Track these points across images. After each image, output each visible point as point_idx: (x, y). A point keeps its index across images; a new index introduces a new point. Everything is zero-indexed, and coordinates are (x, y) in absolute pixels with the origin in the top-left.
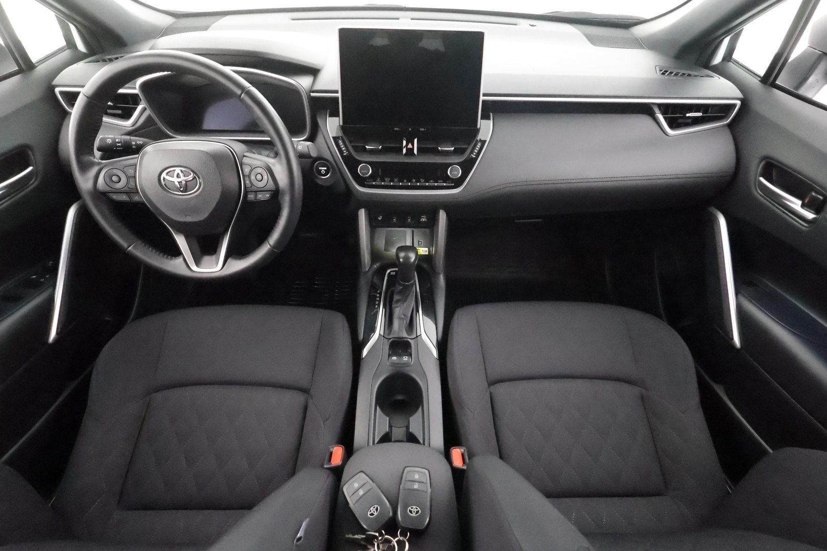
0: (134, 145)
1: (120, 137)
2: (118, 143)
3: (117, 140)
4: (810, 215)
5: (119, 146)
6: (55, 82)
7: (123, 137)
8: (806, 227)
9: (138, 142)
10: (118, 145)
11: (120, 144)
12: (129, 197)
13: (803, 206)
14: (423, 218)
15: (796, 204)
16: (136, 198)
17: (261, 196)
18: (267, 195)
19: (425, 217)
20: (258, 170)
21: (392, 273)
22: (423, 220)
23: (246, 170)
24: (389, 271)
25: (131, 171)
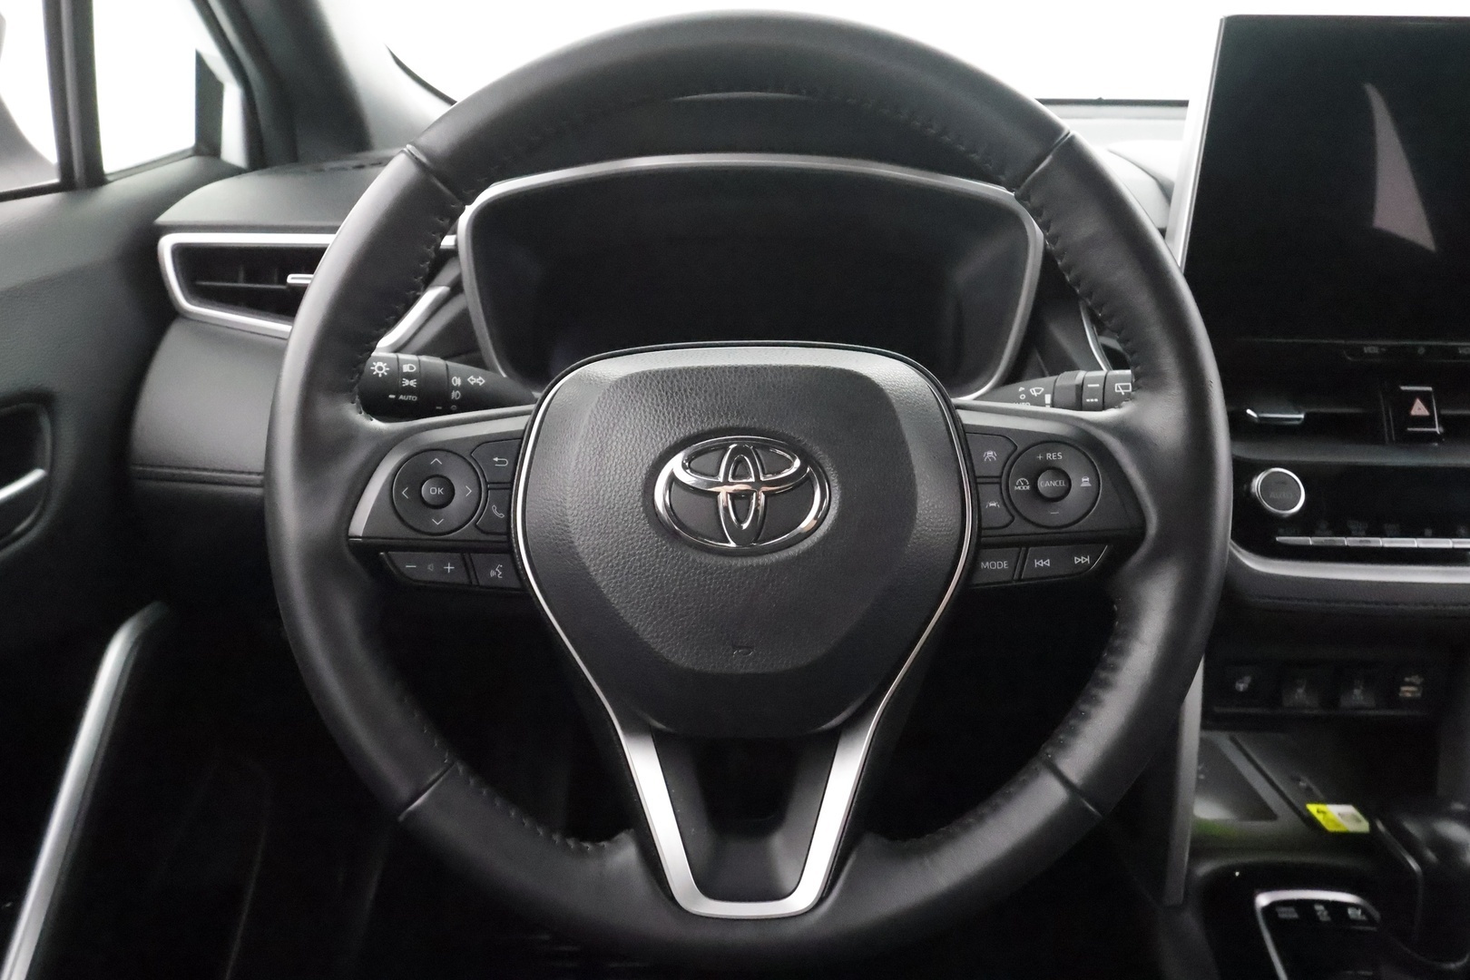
0: (456, 388)
1: (414, 358)
2: (409, 376)
3: (406, 368)
5: (409, 390)
6: (165, 218)
7: (424, 358)
9: (473, 380)
10: (407, 382)
11: (413, 383)
12: (467, 567)
14: (1410, 684)
16: (492, 574)
17: (1047, 563)
18: (1077, 560)
19: (1416, 679)
20: (1049, 456)
21: (1283, 909)
22: (1407, 691)
23: (990, 453)
24: (1263, 900)
25: (499, 462)
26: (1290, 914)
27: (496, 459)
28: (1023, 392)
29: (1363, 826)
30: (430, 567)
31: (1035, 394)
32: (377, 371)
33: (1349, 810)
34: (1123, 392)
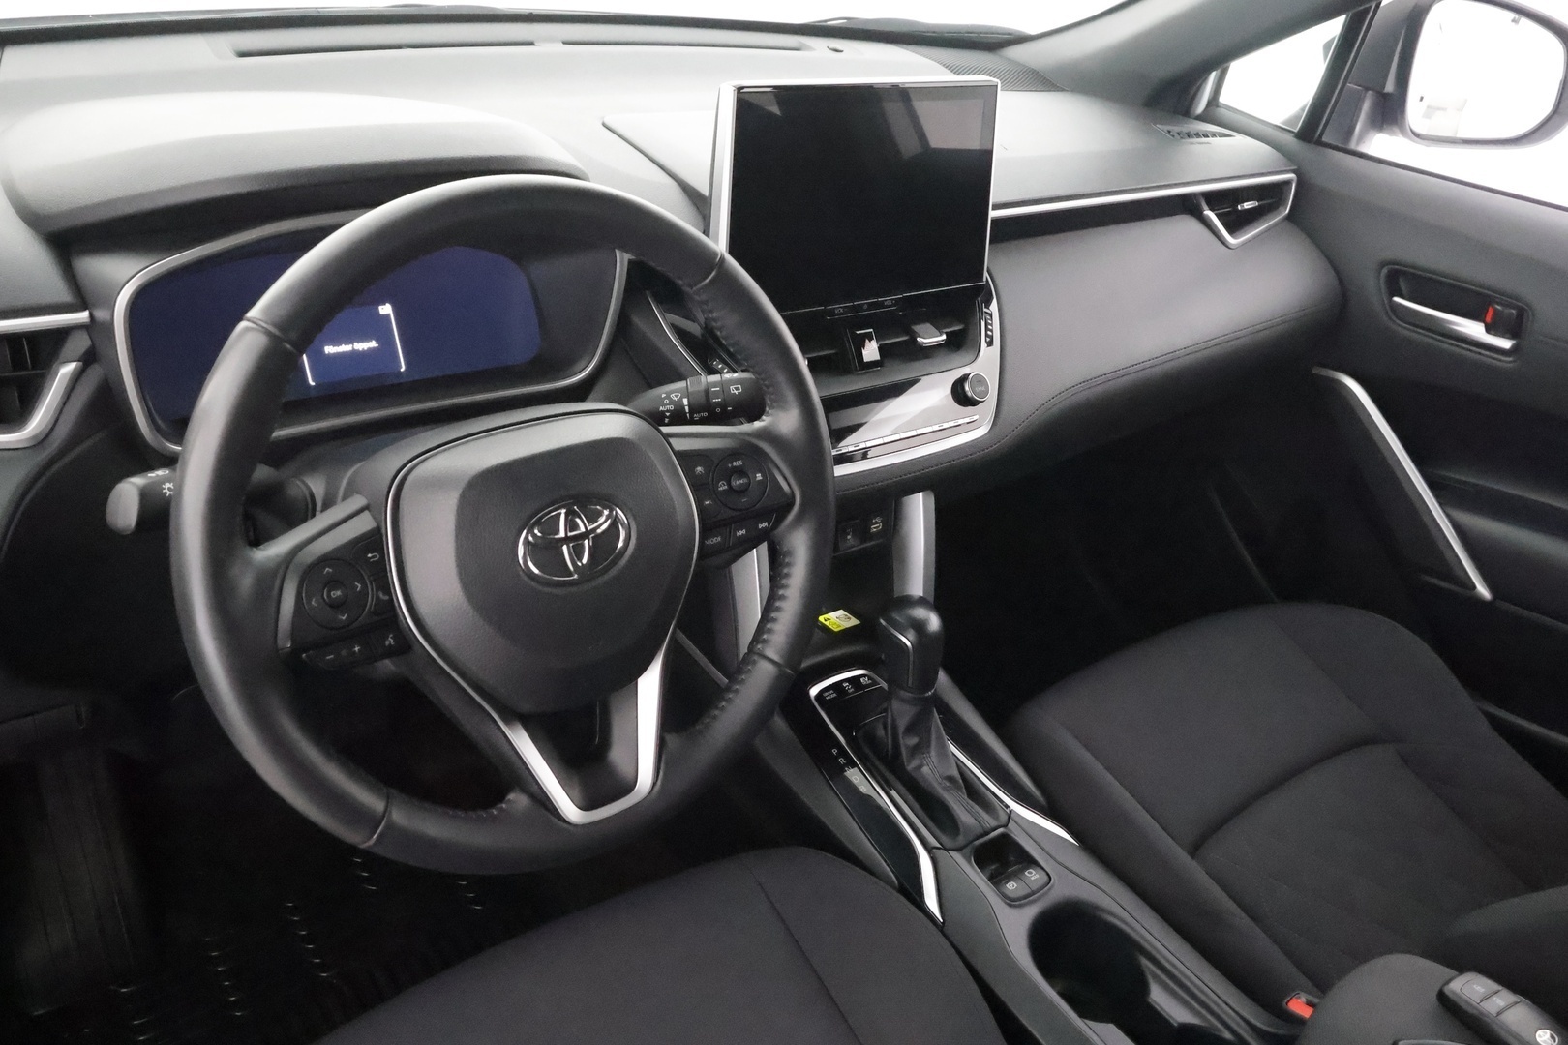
4: (1505, 344)
8: (1510, 362)
12: (370, 645)
13: (1488, 330)
14: (877, 523)
15: (1474, 329)
16: (387, 643)
17: (744, 532)
18: (760, 526)
19: (878, 519)
20: (734, 464)
21: (826, 694)
22: (874, 528)
23: (699, 469)
24: (814, 691)
25: (373, 557)
26: (831, 695)
27: (370, 556)
28: (665, 398)
29: (854, 622)
30: (344, 653)
31: (676, 399)
32: (166, 490)
33: (841, 613)
34: (736, 392)
